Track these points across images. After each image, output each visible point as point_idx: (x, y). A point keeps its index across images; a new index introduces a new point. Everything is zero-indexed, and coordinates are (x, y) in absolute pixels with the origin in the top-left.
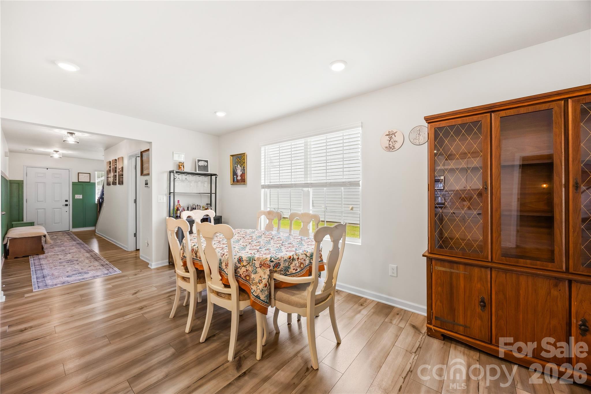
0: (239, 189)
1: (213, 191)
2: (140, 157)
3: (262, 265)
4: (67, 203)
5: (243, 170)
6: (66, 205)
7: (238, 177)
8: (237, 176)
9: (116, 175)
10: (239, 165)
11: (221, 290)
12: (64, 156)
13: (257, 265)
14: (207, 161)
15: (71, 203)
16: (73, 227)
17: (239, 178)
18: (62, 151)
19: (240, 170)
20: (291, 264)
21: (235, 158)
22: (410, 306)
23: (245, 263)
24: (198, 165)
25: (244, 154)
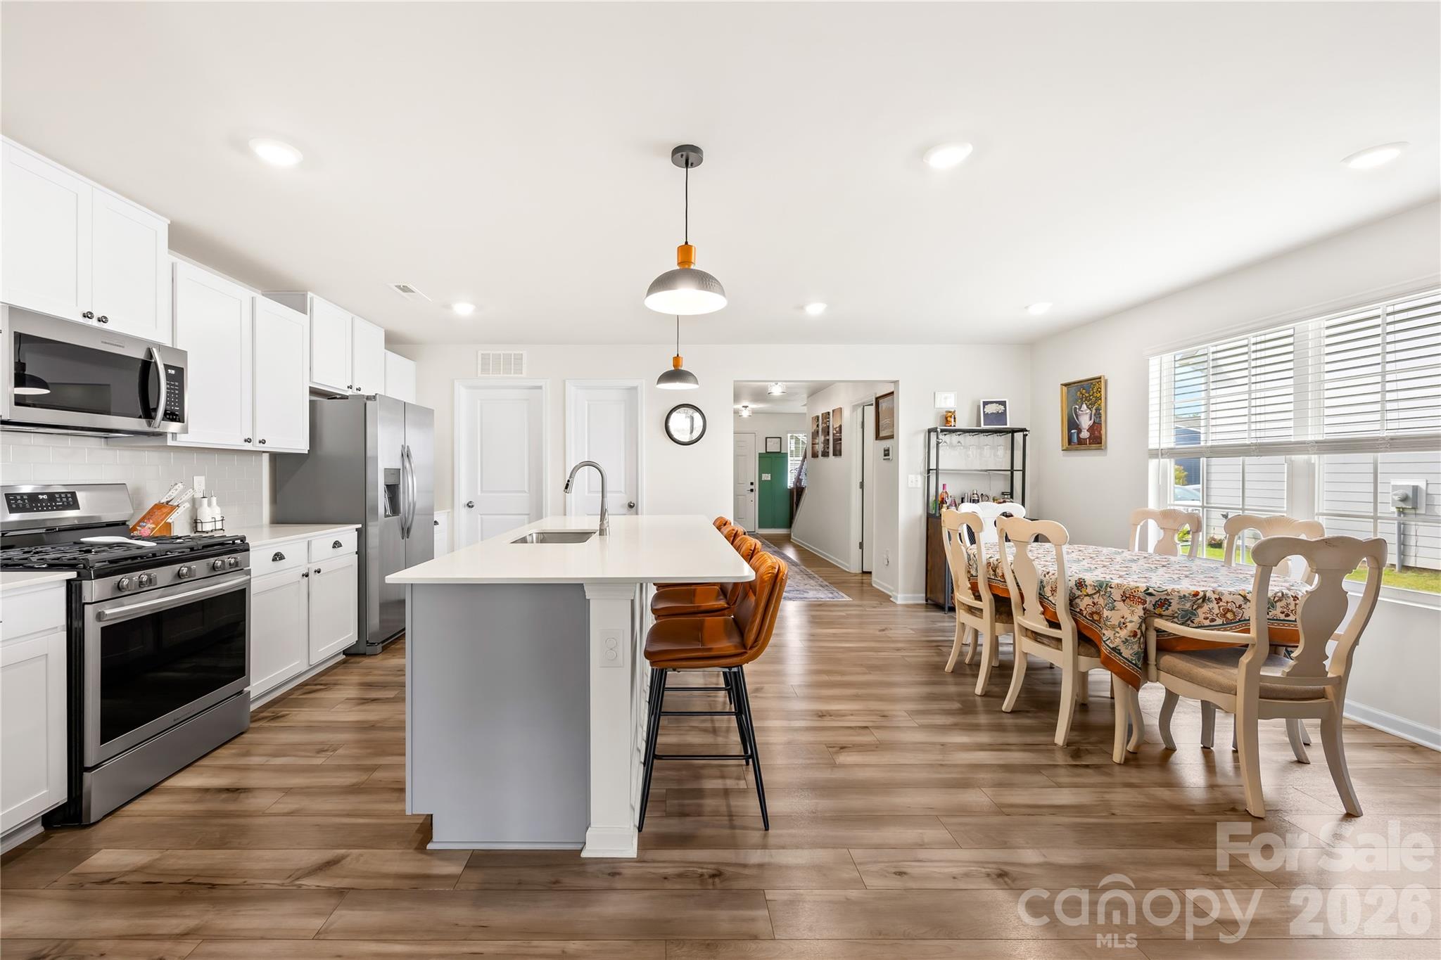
0: (1085, 461)
1: (1018, 465)
2: (874, 404)
3: (1125, 598)
4: (752, 487)
5: (1095, 415)
6: (752, 490)
7: (1083, 433)
8: (1080, 431)
9: (828, 440)
10: (1084, 406)
11: (1043, 629)
12: (755, 412)
13: (1117, 595)
14: (1003, 403)
15: (756, 487)
16: (760, 527)
17: (1085, 434)
18: (753, 406)
19: (1087, 417)
20: (1200, 607)
21: (1073, 389)
23: (1090, 591)
24: (984, 412)
25: (1100, 378)
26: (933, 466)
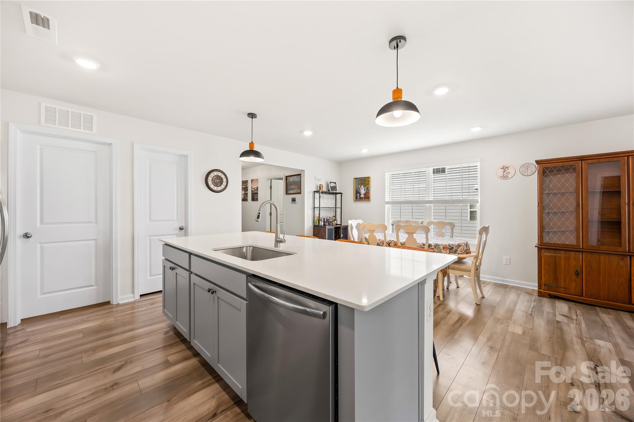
0: (362, 205)
1: (339, 205)
2: (285, 180)
3: (444, 248)
5: (366, 189)
7: (361, 195)
8: (360, 194)
9: (247, 193)
10: (362, 186)
14: (335, 183)
17: (362, 196)
19: (364, 190)
21: (358, 180)
22: (519, 283)
24: (330, 186)
25: (369, 177)
26: (317, 205)
